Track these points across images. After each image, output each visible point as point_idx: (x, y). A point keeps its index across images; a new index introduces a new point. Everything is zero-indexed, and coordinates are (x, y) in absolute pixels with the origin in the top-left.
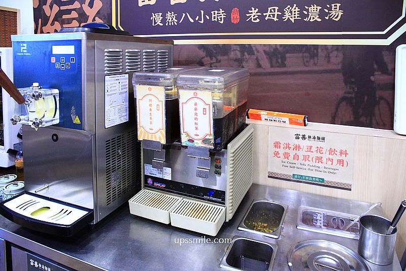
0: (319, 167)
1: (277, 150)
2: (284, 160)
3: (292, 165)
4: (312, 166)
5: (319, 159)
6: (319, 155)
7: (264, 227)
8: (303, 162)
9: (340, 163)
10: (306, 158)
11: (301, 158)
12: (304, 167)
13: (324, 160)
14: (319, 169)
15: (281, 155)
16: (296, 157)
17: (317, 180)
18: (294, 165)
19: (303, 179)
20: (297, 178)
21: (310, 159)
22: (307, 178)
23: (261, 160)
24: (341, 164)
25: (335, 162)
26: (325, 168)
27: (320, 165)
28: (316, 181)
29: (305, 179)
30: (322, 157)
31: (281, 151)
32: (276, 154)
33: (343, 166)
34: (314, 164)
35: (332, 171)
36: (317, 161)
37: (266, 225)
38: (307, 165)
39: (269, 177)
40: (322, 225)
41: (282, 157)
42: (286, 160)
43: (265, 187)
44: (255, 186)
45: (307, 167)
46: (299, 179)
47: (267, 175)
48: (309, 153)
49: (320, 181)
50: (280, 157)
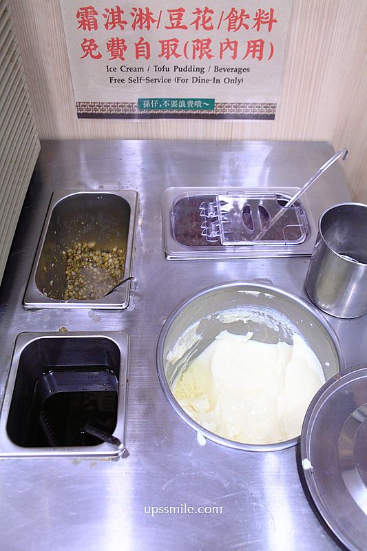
0: (202, 71)
1: (89, 34)
2: (113, 64)
3: (134, 75)
4: (186, 69)
5: (202, 47)
6: (202, 34)
7: (91, 250)
8: (163, 62)
9: (254, 51)
10: (168, 48)
11: (156, 49)
12: (165, 75)
13: (215, 48)
14: (203, 77)
15: (102, 49)
16: (142, 49)
17: (198, 104)
18: (140, 74)
19: (163, 108)
20: (151, 108)
21: (179, 51)
22: (174, 104)
23: (52, 71)
24: (257, 54)
25: (242, 49)
26: (217, 69)
27: (204, 63)
28: (195, 108)
29: (169, 108)
30: (209, 41)
31: (102, 36)
32: (89, 47)
33: (260, 58)
34: (190, 62)
35: (232, 75)
36: (198, 53)
37: (92, 245)
38: (172, 69)
39: (80, 116)
40: (222, 236)
41: (107, 55)
42: (117, 63)
43: (76, 143)
44: (50, 147)
45: (172, 75)
46: (155, 110)
47: (75, 112)
48: (177, 33)
49: (204, 107)
50: (99, 56)
